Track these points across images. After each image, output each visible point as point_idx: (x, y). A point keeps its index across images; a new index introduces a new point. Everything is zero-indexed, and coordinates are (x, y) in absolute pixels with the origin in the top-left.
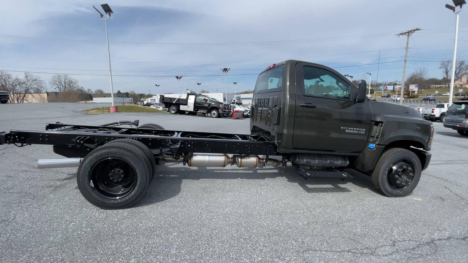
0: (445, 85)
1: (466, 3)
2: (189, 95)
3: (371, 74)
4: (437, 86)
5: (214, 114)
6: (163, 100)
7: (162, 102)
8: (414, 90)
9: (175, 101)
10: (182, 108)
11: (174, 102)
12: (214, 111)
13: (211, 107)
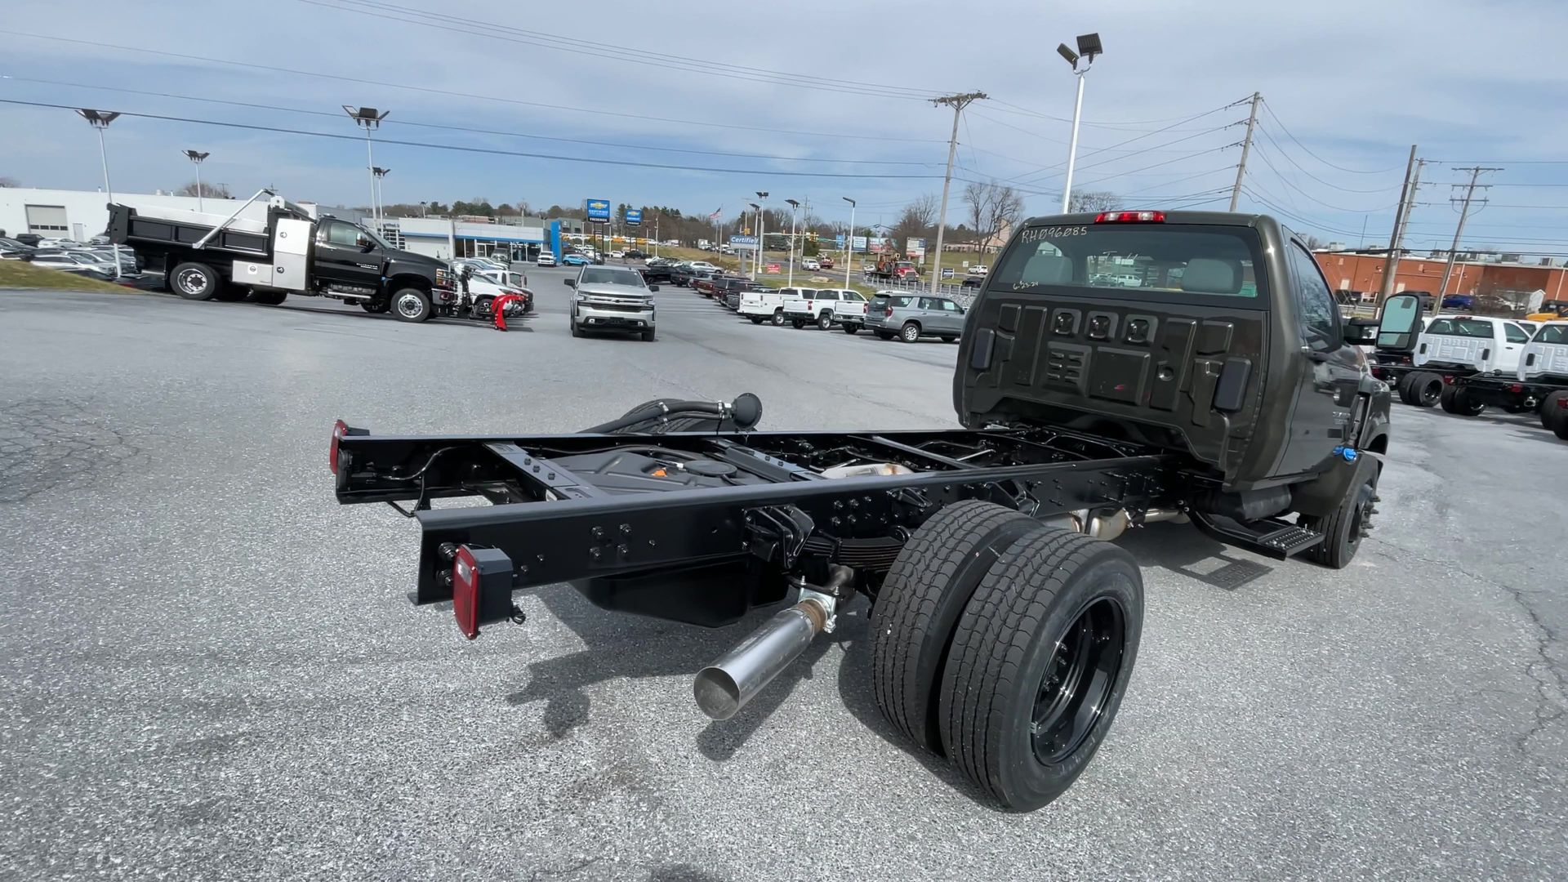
0: (968, 245)
1: (1101, 52)
2: (275, 214)
3: (854, 203)
4: (952, 246)
5: (410, 306)
6: (130, 230)
7: (125, 240)
8: (917, 253)
9: (202, 242)
10: (244, 273)
11: (196, 246)
12: (405, 294)
13: (392, 277)
